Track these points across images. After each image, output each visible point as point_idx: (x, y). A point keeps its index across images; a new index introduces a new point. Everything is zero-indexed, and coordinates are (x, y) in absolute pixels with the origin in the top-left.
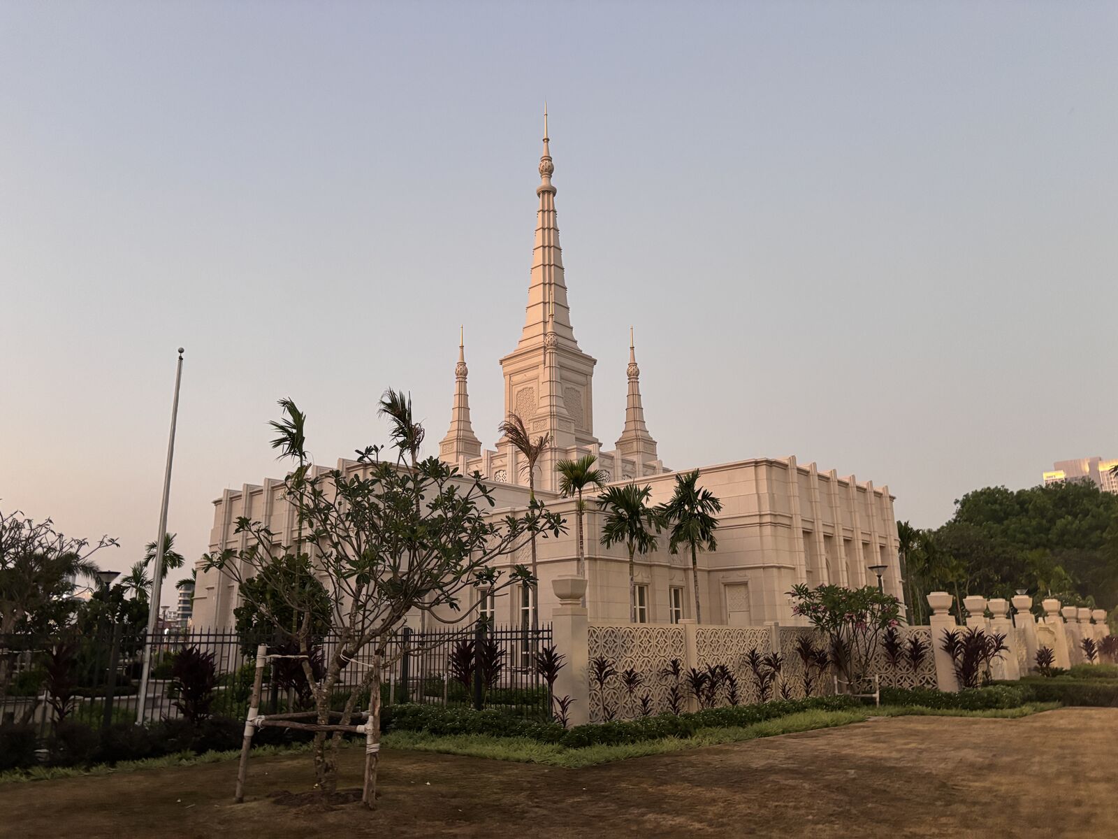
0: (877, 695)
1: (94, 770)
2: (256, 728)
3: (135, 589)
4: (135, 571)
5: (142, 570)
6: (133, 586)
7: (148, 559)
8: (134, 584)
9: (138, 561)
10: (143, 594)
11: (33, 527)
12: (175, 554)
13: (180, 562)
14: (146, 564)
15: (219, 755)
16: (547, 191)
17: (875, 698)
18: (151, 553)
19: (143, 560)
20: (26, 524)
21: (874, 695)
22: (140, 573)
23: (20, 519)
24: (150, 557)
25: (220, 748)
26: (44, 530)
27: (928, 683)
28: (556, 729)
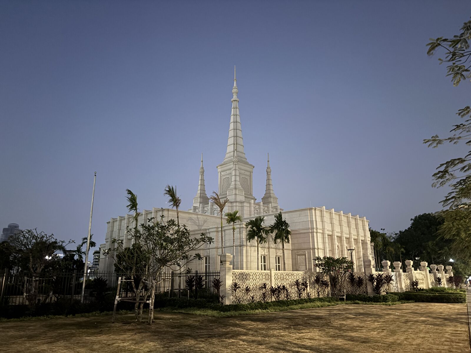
0: (345, 297)
1: (68, 316)
2: (118, 301)
3: (78, 255)
4: (78, 248)
5: (80, 248)
6: (77, 254)
7: (83, 244)
8: (77, 253)
9: (79, 244)
10: (81, 257)
11: (47, 237)
12: (93, 242)
13: (95, 245)
14: (82, 246)
15: (108, 312)
16: (235, 100)
17: (344, 298)
18: (84, 241)
19: (81, 244)
20: (45, 236)
21: (343, 297)
22: (80, 249)
23: (43, 234)
24: (84, 243)
25: (109, 311)
26: (51, 238)
27: (365, 292)
28: (218, 306)
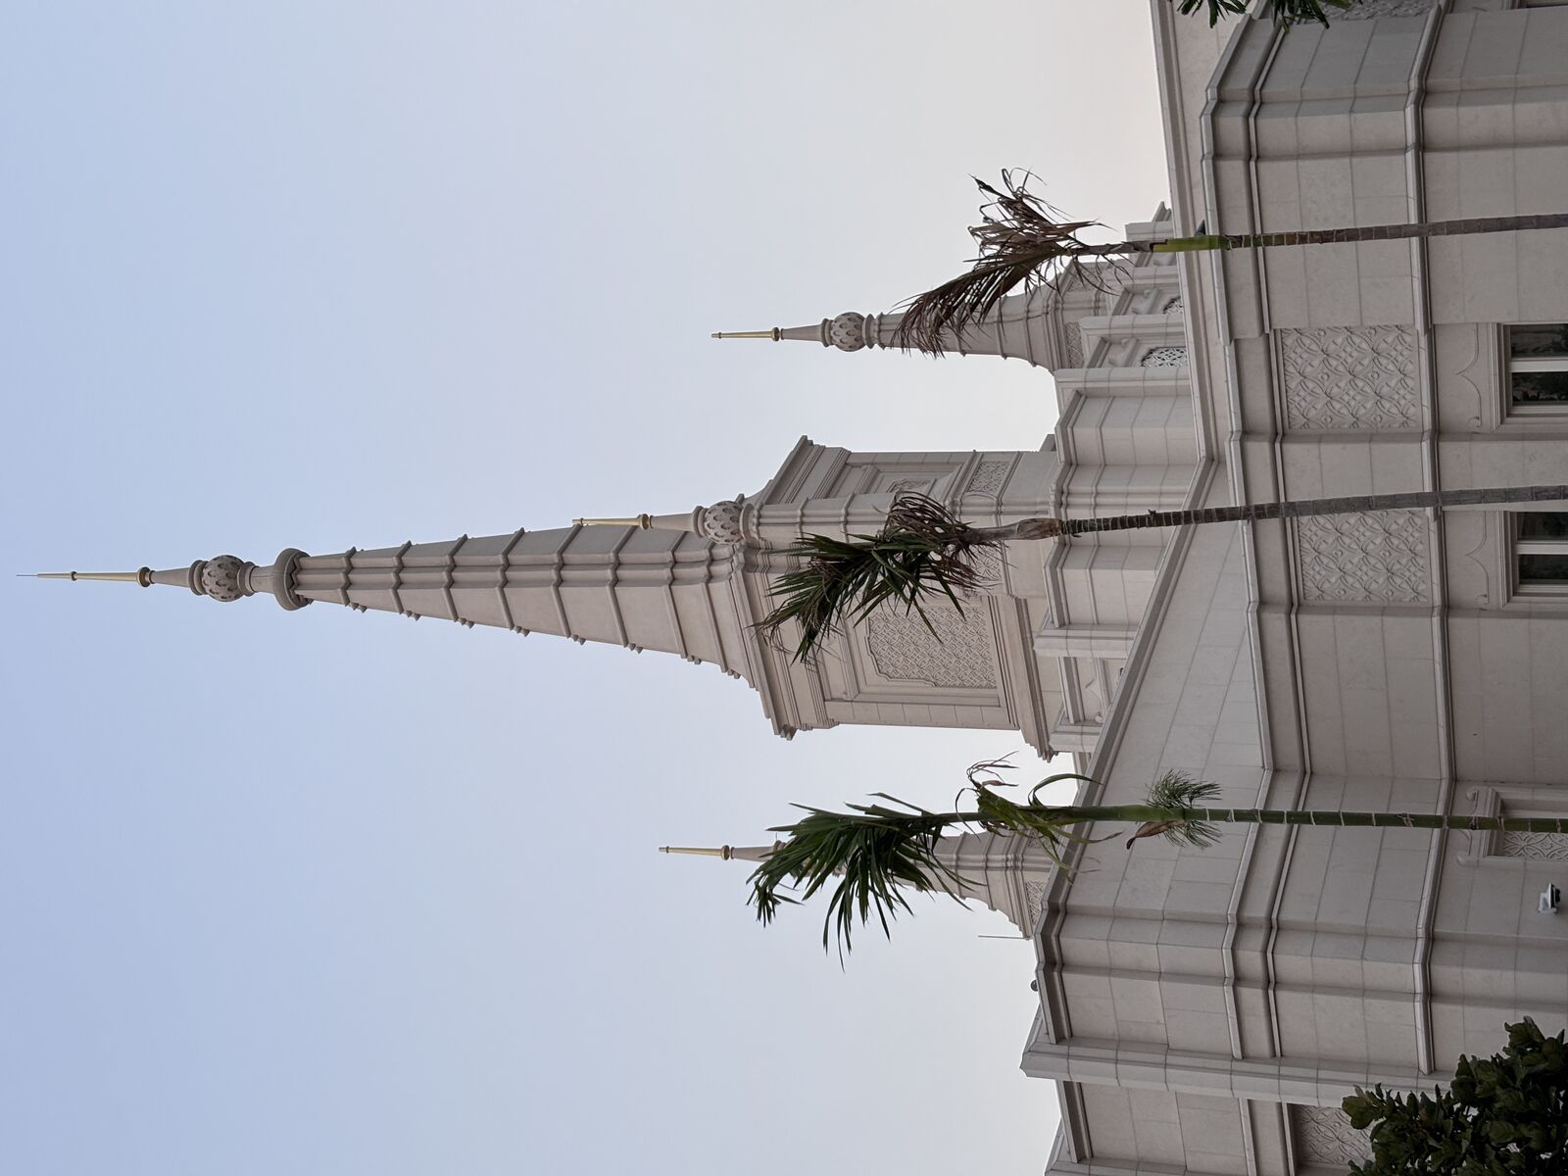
16: (290, 575)
